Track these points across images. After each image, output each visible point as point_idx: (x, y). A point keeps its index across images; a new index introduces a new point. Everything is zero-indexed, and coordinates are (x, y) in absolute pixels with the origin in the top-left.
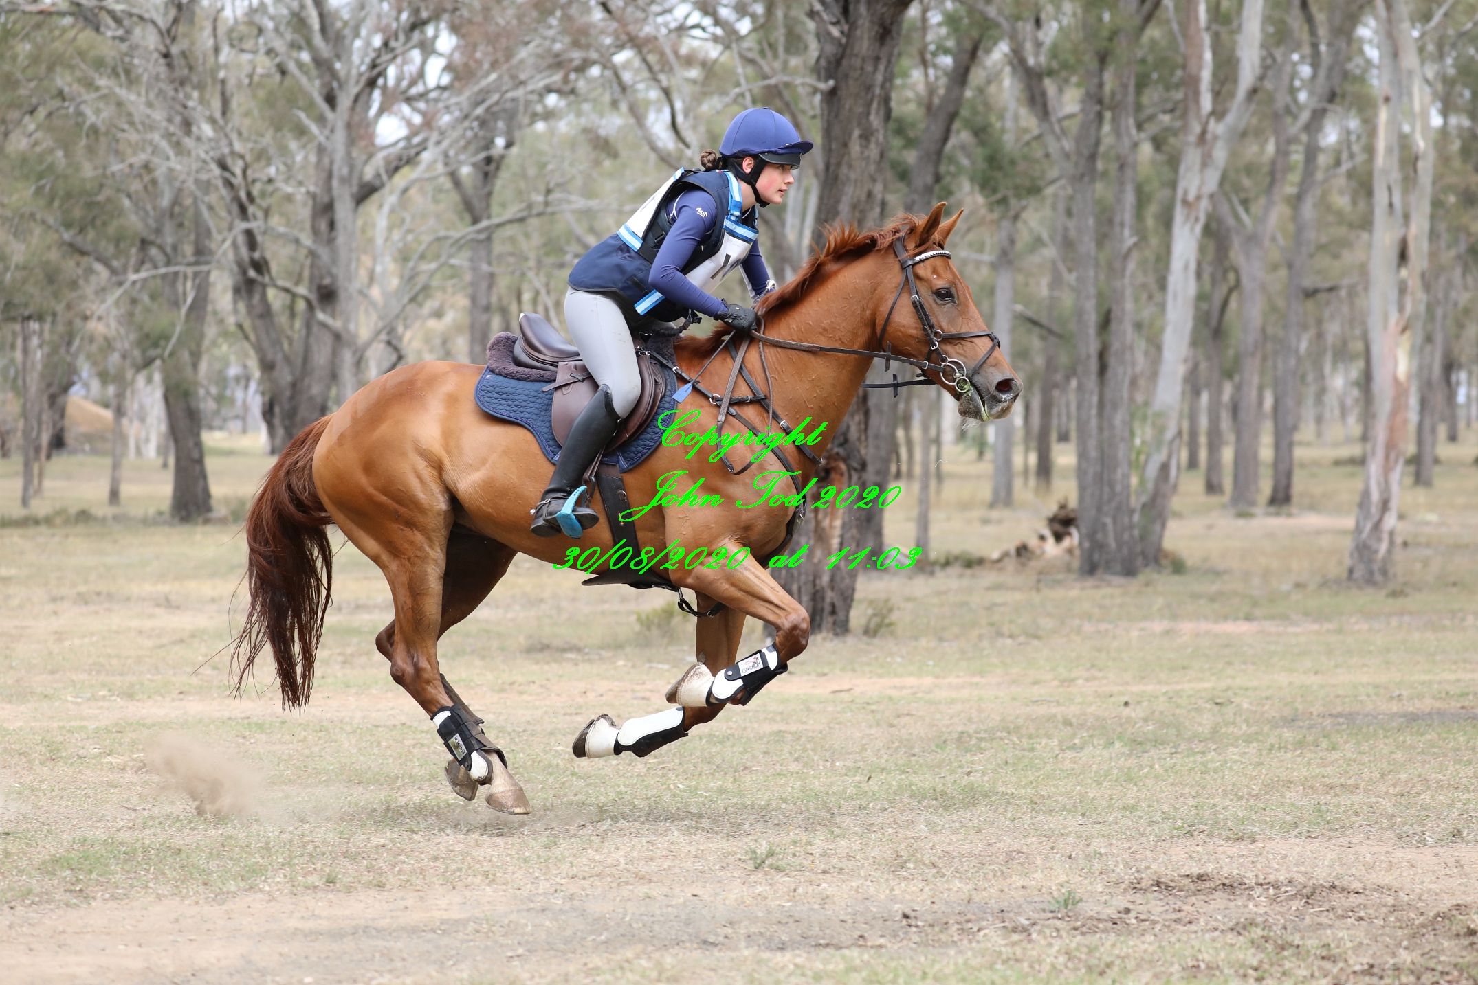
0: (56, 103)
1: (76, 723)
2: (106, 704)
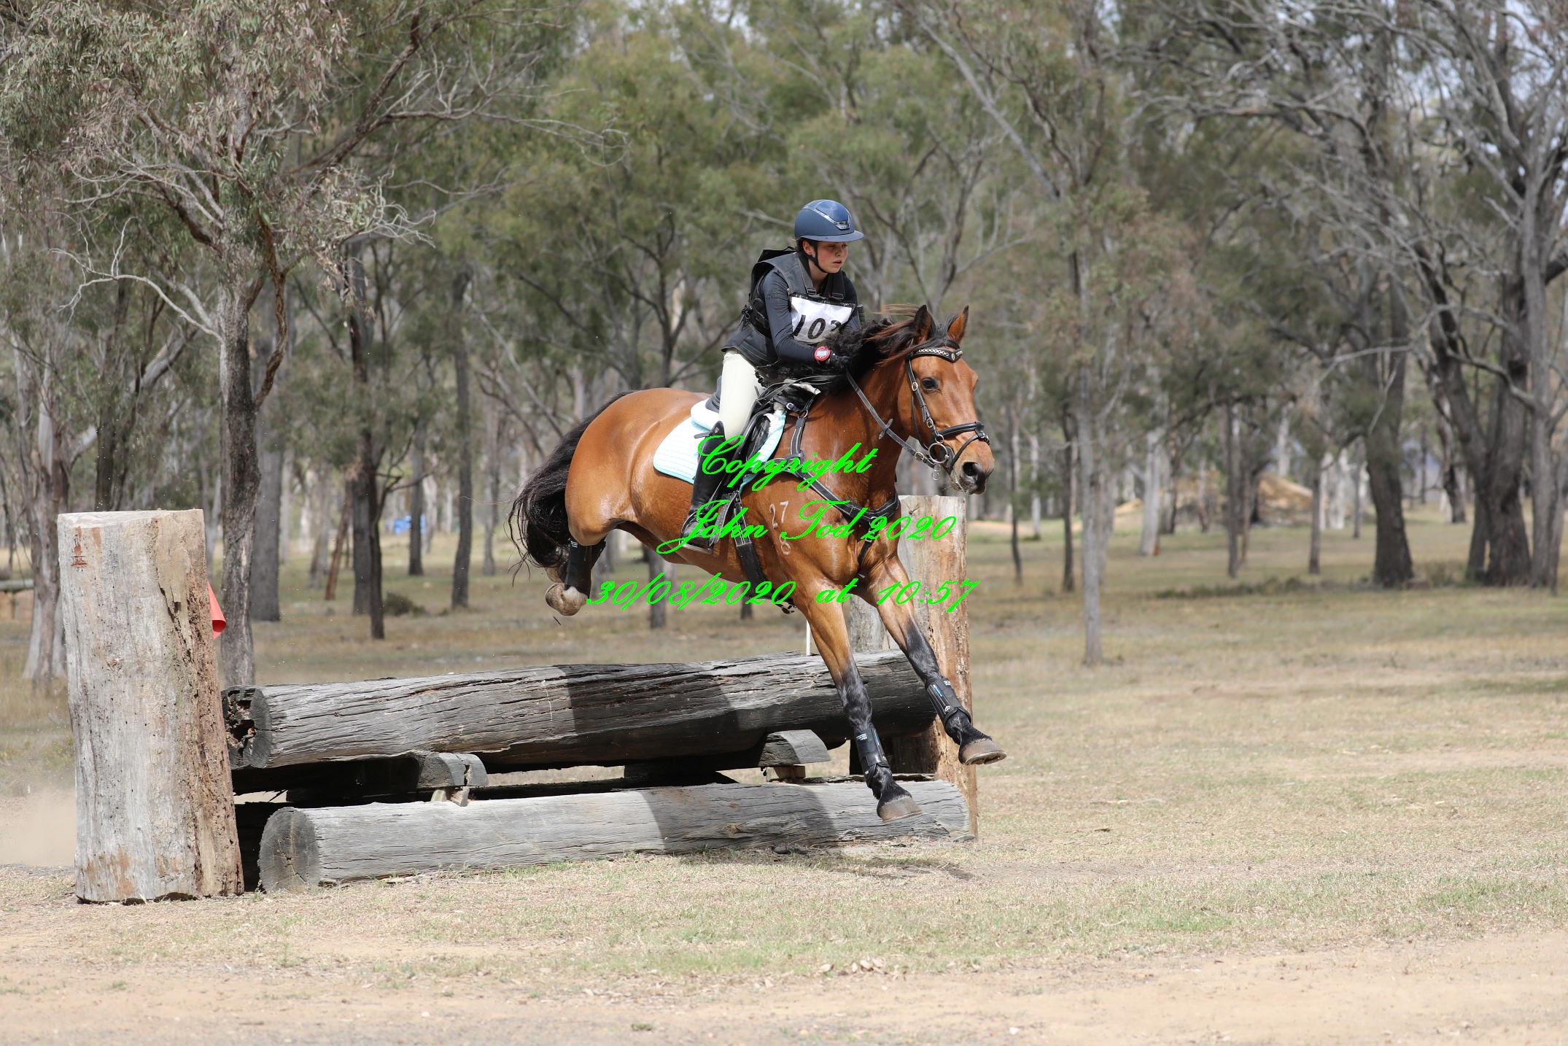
0: (1260, 198)
1: (1364, 775)
2: (1381, 757)
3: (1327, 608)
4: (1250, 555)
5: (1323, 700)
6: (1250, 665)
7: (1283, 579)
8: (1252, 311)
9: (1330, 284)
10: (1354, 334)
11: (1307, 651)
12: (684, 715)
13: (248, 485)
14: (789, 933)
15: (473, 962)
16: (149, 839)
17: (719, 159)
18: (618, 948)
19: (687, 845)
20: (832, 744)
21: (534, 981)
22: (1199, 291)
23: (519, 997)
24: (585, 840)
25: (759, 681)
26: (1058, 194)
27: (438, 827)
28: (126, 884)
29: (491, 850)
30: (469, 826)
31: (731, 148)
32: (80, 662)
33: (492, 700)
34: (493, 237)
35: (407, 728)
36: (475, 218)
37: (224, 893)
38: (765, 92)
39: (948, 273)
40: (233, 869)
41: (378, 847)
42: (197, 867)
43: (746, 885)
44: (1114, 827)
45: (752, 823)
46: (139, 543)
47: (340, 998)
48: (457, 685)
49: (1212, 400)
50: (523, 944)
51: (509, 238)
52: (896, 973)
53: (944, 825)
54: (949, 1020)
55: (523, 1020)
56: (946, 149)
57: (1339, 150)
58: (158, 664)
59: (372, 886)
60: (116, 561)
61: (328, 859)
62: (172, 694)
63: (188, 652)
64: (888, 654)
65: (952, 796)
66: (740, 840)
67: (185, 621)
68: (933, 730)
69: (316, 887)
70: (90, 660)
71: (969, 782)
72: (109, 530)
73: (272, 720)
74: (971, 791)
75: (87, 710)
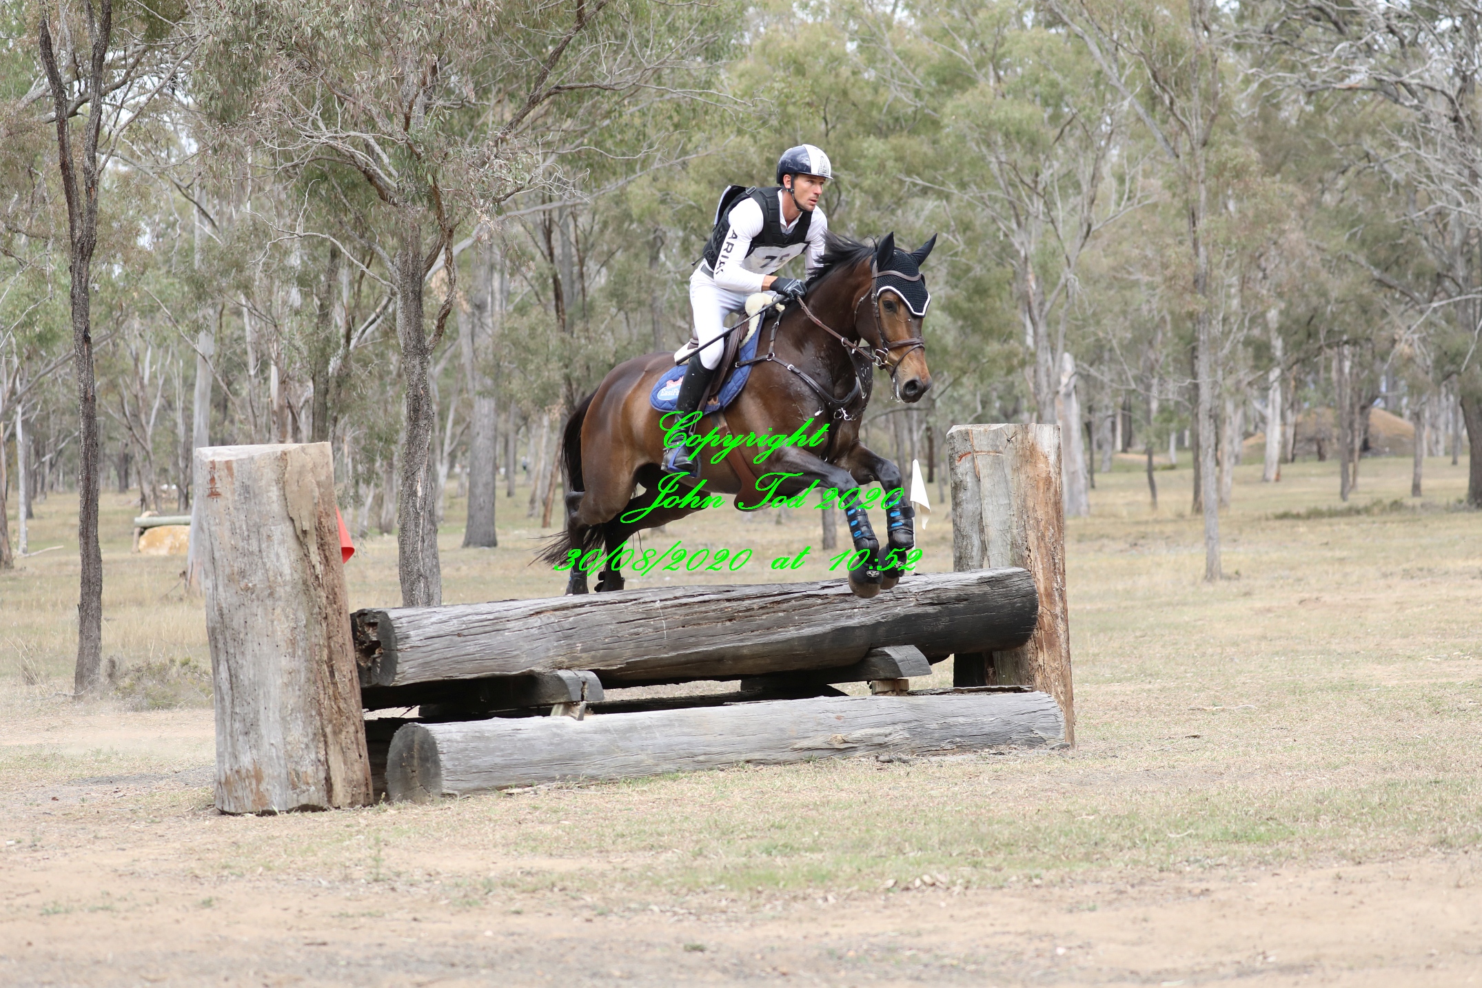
0: (1363, 163)
1: (1444, 680)
2: (1462, 663)
3: (1426, 526)
4: (1360, 480)
5: (1416, 610)
6: (1354, 578)
7: (1387, 501)
8: (1355, 263)
9: (1426, 239)
10: (1447, 283)
11: (1406, 566)
12: (791, 633)
13: (422, 423)
14: (863, 845)
15: (554, 877)
16: (281, 754)
17: (882, 132)
18: (700, 861)
19: (795, 755)
20: (934, 658)
21: (604, 899)
22: (1309, 245)
23: (587, 914)
24: (696, 751)
26: (1178, 156)
27: (556, 740)
28: (260, 796)
29: (606, 762)
30: (586, 740)
31: (891, 122)
32: (216, 587)
33: (607, 619)
34: (679, 203)
35: (527, 647)
36: (664, 186)
37: (352, 804)
38: (921, 71)
39: (1085, 229)
40: (362, 779)
41: (498, 760)
42: (328, 780)
43: (844, 794)
44: (1205, 733)
45: (857, 734)
46: (269, 474)
47: (412, 916)
48: (575, 606)
49: (1322, 342)
50: (612, 858)
51: (692, 203)
52: (957, 889)
53: (1041, 734)
54: (999, 939)
55: (581, 941)
56: (1083, 120)
57: (1432, 117)
58: (288, 588)
59: (492, 798)
60: (248, 492)
61: (450, 772)
62: (303, 617)
63: (317, 577)
64: (987, 573)
65: (1049, 706)
66: (845, 750)
67: (313, 549)
68: (1030, 644)
69: (438, 798)
70: (226, 586)
71: (1065, 693)
72: (241, 462)
73: (397, 640)
74: (1068, 701)
75: (222, 632)
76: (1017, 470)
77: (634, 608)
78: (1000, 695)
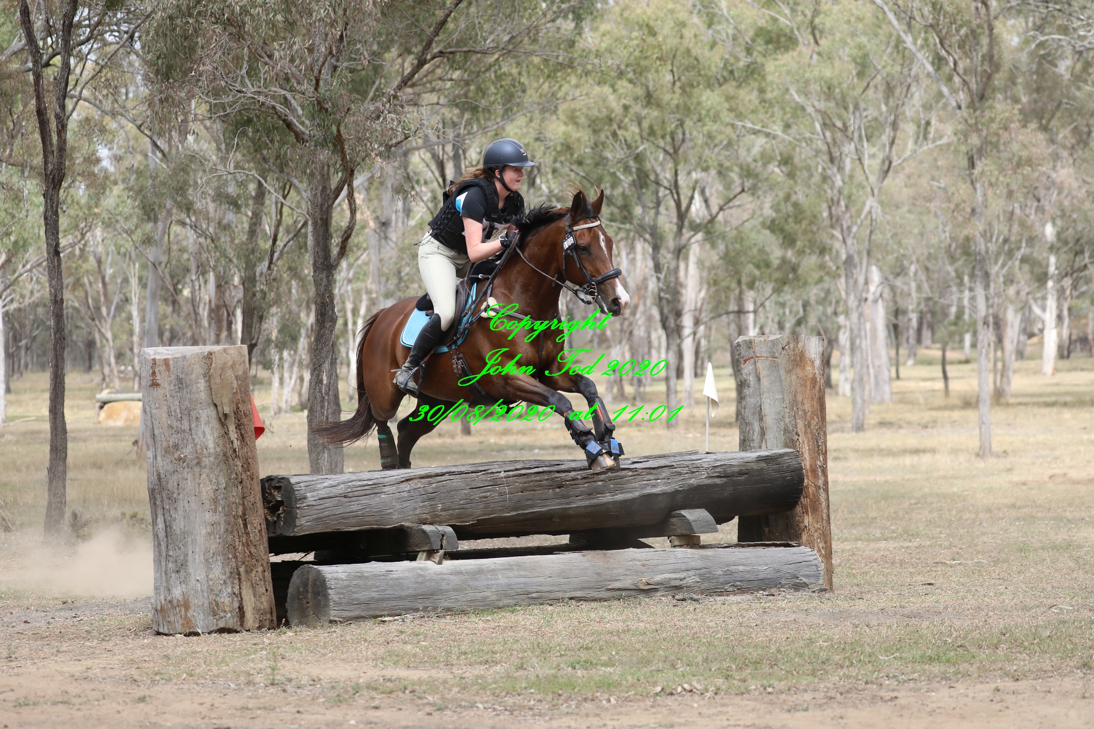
12: (607, 498)
16: (205, 588)
18: (520, 672)
19: (609, 594)
20: (721, 519)
23: (428, 709)
24: (530, 590)
25: (666, 473)
27: (420, 580)
28: (188, 621)
29: (459, 597)
30: (443, 579)
32: (155, 457)
33: (463, 485)
35: (398, 506)
37: (259, 628)
40: (268, 610)
41: (374, 595)
42: (241, 608)
43: (642, 624)
44: (939, 581)
45: (658, 578)
46: (198, 370)
48: (437, 475)
53: (805, 580)
58: (212, 459)
59: (369, 624)
60: (181, 383)
61: (336, 603)
62: (223, 481)
63: (235, 451)
64: (764, 453)
65: (811, 558)
66: (649, 591)
67: (232, 427)
68: (799, 509)
69: (327, 624)
70: (163, 456)
71: (825, 548)
72: (176, 359)
73: (297, 500)
74: (828, 555)
75: (160, 493)
76: (789, 372)
77: (484, 477)
78: (773, 549)
